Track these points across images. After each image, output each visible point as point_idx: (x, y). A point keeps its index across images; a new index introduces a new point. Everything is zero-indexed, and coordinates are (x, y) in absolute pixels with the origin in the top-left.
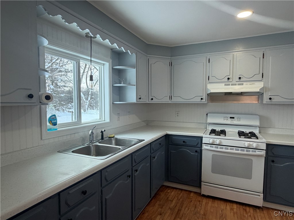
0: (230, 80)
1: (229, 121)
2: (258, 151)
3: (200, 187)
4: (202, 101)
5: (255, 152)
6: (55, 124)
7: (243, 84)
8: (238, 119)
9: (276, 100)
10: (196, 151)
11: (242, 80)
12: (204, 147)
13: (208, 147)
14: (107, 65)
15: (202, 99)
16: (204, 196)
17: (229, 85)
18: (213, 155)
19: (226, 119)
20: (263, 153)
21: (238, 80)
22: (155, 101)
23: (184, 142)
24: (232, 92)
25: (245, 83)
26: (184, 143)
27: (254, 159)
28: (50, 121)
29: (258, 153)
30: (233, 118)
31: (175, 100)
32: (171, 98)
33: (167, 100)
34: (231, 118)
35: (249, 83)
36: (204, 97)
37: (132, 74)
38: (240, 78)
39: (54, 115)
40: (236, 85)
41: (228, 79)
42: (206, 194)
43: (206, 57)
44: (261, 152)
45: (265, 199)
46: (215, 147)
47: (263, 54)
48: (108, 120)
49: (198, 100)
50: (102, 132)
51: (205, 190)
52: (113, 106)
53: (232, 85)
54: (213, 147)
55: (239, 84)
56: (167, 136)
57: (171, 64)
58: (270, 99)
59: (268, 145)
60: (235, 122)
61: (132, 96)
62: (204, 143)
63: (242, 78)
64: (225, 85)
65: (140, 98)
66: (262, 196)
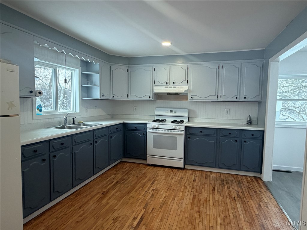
0: (168, 84)
1: (169, 114)
2: (180, 131)
3: (146, 159)
4: (150, 98)
5: (178, 132)
6: (41, 111)
7: (176, 87)
8: (175, 112)
9: (195, 98)
10: (144, 134)
11: (175, 84)
12: (148, 130)
13: (151, 130)
14: (77, 70)
15: (150, 97)
16: (149, 165)
17: (167, 87)
18: (154, 136)
19: (167, 112)
20: (183, 132)
21: (173, 84)
22: (116, 98)
23: (135, 128)
24: (169, 93)
25: (177, 87)
26: (136, 129)
27: (178, 137)
28: (38, 109)
30: (172, 111)
31: (132, 98)
32: (128, 96)
33: (125, 98)
34: (170, 111)
35: (179, 86)
36: (151, 96)
37: (96, 78)
38: (174, 83)
39: (40, 105)
40: (172, 87)
41: (167, 83)
42: (150, 163)
43: (153, 67)
44: (182, 132)
45: (185, 163)
46: (155, 130)
47: (188, 67)
48: (78, 111)
49: (147, 98)
50: (73, 119)
51: (150, 161)
52: (82, 100)
53: (169, 87)
54: (153, 130)
55: (173, 87)
56: (124, 124)
57: (128, 71)
58: (192, 97)
59: (186, 127)
60: (173, 114)
61: (96, 94)
62: (149, 128)
63: (176, 83)
64: (165, 87)
65: (103, 96)
66: (183, 160)
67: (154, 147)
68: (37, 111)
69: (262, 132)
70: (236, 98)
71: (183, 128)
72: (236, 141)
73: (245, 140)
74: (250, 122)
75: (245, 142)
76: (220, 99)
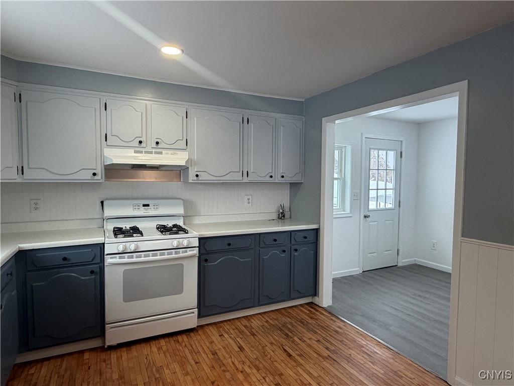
0: (143, 145)
1: (142, 212)
4: (96, 177)
5: (186, 252)
7: (161, 153)
8: (156, 207)
9: (204, 177)
10: (92, 272)
11: (160, 146)
12: (109, 260)
13: (117, 260)
15: (94, 174)
16: (112, 348)
17: (141, 152)
18: (125, 272)
19: (137, 207)
20: (196, 251)
21: (154, 145)
23: (65, 259)
24: (145, 165)
25: (164, 152)
26: (65, 262)
27: (185, 263)
29: (190, 252)
30: (148, 205)
31: (30, 177)
32: (21, 171)
33: (11, 176)
34: (144, 205)
35: (170, 152)
36: (99, 171)
38: (157, 143)
40: (151, 153)
41: (140, 142)
43: (100, 99)
44: (193, 250)
45: (201, 316)
46: (129, 257)
49: (87, 176)
51: (113, 337)
53: (146, 152)
54: (124, 258)
55: (156, 153)
57: (19, 98)
58: (197, 176)
60: (151, 212)
62: (108, 254)
63: (161, 143)
64: (135, 152)
66: (196, 312)
67: (126, 299)
69: (315, 231)
70: (271, 177)
71: (196, 243)
72: (284, 251)
73: (296, 247)
74: (282, 216)
75: (296, 250)
76: (246, 180)
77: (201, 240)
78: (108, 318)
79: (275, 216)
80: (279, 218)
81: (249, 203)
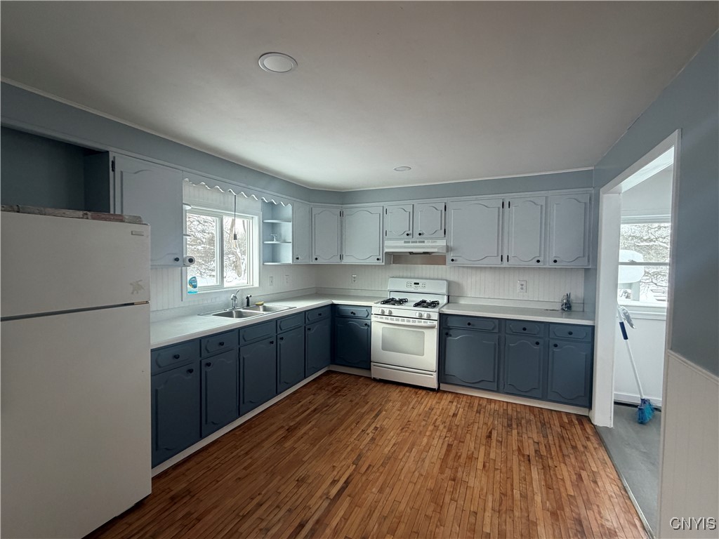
0: (410, 237)
1: (412, 288)
3: (370, 369)
4: (379, 261)
5: (427, 322)
6: (195, 287)
7: (423, 242)
8: (423, 285)
9: (459, 262)
10: (366, 325)
11: (422, 236)
12: (373, 318)
13: (378, 319)
14: (256, 218)
15: (378, 259)
16: (375, 380)
17: (409, 242)
18: (383, 328)
19: (409, 285)
20: (436, 323)
21: (418, 236)
22: (319, 262)
23: (352, 313)
24: (413, 252)
25: (425, 241)
26: (352, 315)
27: (425, 331)
28: (191, 283)
29: (429, 323)
30: (418, 284)
31: (346, 261)
32: (341, 257)
33: (336, 261)
34: (415, 284)
35: (430, 240)
36: (381, 257)
37: (287, 229)
38: (420, 234)
39: (195, 277)
40: (416, 242)
41: (408, 235)
42: (378, 377)
43: (383, 207)
44: (433, 322)
45: (440, 380)
47: (445, 206)
48: (256, 285)
49: (373, 261)
50: (247, 298)
51: (376, 372)
52: (263, 267)
53: (413, 242)
54: (382, 318)
55: (420, 242)
56: (333, 306)
57: (341, 214)
58: (453, 260)
60: (420, 289)
61: (287, 256)
62: (375, 314)
63: (423, 234)
64: (405, 242)
65: (298, 258)
66: (435, 375)
67: (383, 349)
68: (189, 286)
69: (590, 328)
70: (538, 261)
71: (435, 316)
72: (537, 343)
73: (556, 342)
74: (568, 307)
75: (556, 346)
76: (505, 264)
77: (442, 316)
78: (372, 359)
79: (558, 307)
80: (563, 309)
81: (522, 289)
